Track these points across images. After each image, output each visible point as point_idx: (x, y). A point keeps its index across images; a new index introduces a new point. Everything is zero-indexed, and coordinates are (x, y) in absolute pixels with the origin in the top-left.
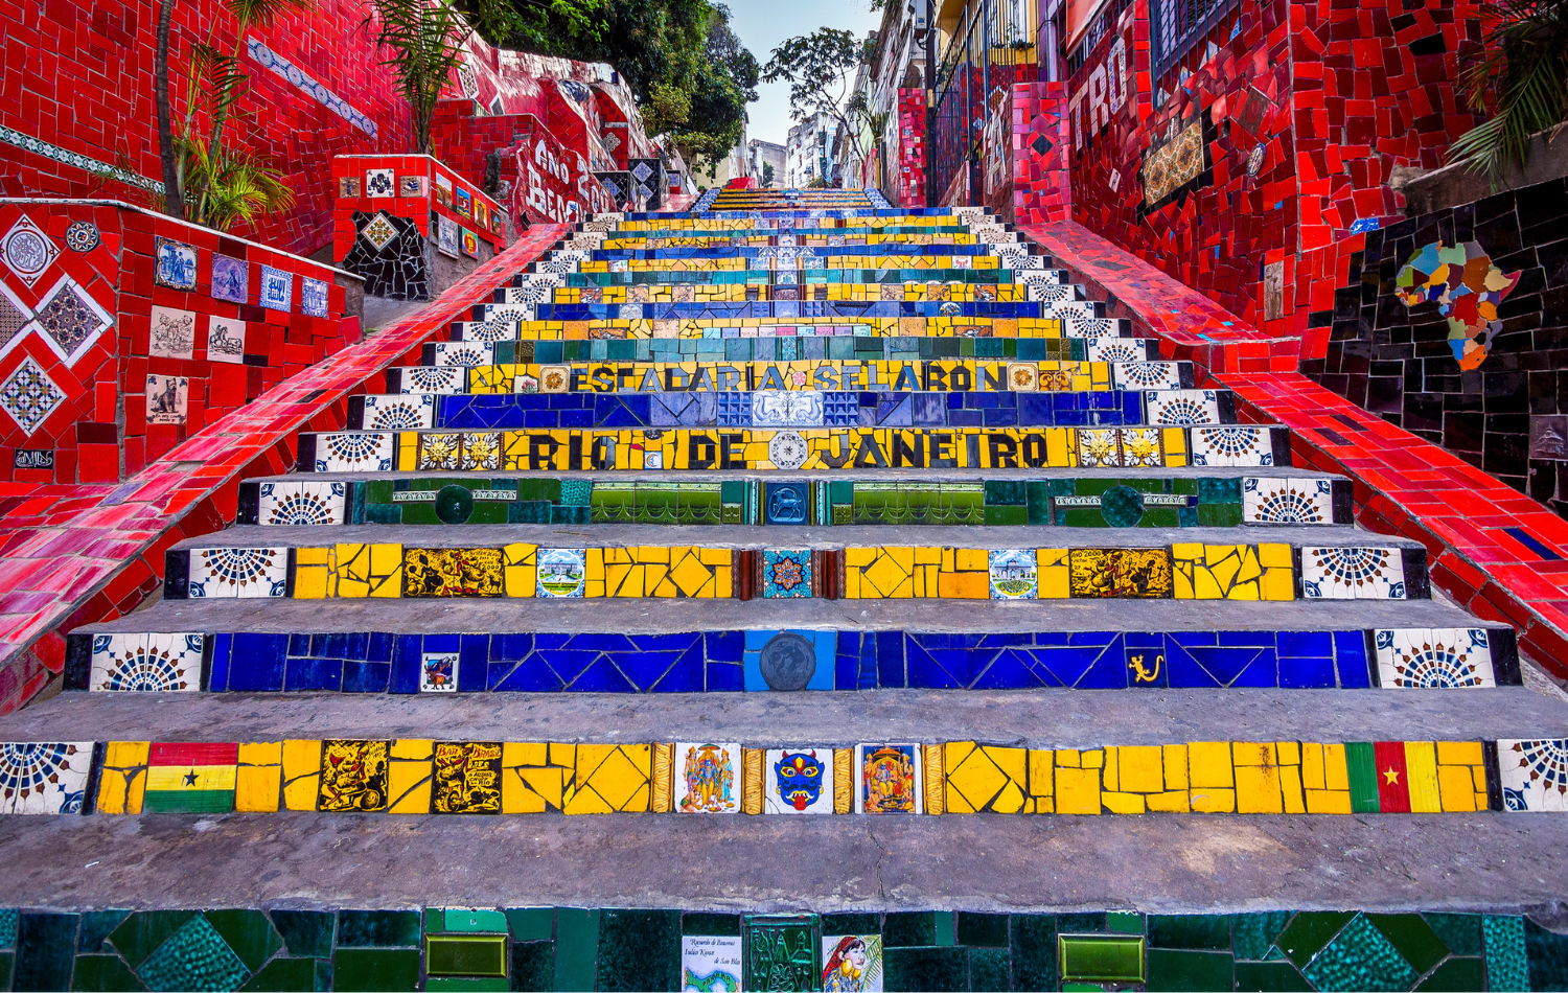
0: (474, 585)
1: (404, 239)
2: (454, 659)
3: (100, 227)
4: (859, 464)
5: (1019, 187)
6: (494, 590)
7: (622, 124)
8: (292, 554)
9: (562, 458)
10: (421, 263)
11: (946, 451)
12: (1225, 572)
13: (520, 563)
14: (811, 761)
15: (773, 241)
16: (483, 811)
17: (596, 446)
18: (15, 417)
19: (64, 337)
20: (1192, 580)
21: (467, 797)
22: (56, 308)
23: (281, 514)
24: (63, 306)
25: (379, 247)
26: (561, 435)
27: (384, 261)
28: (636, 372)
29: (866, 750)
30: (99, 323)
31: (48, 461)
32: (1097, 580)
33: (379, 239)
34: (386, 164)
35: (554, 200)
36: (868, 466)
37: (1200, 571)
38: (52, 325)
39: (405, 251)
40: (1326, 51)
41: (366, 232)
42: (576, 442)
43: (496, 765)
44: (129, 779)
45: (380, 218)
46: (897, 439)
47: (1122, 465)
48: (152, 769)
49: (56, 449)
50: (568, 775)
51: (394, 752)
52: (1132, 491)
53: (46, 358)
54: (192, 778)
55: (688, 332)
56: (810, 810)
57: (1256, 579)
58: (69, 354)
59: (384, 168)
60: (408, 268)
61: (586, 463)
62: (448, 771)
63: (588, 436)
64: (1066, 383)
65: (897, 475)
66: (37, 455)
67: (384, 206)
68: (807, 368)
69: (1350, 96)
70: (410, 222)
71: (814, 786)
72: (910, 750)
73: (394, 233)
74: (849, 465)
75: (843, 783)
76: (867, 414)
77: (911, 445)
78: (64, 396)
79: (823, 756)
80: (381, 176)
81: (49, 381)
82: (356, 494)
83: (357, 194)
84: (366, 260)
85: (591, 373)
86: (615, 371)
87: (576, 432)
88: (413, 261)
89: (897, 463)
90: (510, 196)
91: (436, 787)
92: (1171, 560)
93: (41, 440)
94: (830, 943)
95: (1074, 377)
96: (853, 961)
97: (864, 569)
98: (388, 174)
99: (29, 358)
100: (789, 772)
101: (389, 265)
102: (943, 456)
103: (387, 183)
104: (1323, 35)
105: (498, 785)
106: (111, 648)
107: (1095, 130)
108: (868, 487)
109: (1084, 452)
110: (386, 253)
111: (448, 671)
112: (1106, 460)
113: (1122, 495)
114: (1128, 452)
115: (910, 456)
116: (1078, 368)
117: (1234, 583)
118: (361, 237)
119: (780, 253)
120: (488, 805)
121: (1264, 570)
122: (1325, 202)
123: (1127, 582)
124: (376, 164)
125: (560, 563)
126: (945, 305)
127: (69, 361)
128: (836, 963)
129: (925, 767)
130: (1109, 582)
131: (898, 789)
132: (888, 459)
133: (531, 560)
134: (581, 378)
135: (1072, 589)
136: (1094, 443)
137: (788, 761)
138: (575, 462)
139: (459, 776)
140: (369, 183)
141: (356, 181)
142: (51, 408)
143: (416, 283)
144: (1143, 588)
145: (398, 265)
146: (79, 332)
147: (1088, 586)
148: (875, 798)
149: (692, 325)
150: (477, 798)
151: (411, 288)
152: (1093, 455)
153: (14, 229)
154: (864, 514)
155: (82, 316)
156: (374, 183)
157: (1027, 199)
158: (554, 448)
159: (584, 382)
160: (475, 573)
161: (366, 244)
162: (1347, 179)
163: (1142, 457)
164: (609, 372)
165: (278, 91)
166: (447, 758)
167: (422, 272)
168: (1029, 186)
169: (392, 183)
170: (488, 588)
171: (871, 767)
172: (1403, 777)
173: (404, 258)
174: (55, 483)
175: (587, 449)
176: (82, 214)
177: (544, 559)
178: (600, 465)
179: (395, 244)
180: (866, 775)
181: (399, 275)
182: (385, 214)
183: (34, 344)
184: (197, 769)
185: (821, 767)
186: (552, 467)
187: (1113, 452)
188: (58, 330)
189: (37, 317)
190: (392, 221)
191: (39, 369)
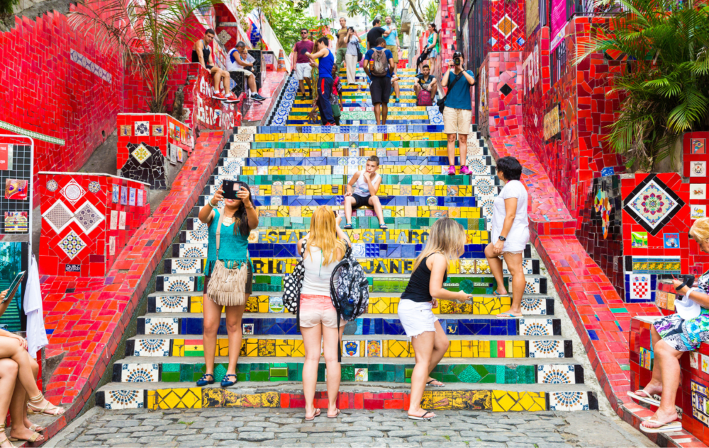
0: (249, 309)
1: (154, 158)
2: (252, 325)
3: (100, 184)
4: (378, 271)
5: (492, 115)
6: (255, 310)
7: (233, 24)
8: (189, 298)
9: (266, 268)
10: (163, 170)
11: (410, 267)
12: (489, 306)
13: (264, 302)
14: (354, 344)
15: (346, 152)
16: (271, 356)
17: (278, 265)
18: (66, 253)
19: (85, 223)
20: (479, 308)
21: (267, 352)
22: (83, 212)
23: (172, 287)
24: (86, 212)
25: (141, 161)
26: (265, 260)
27: (143, 169)
28: (287, 233)
29: (368, 341)
30: (99, 218)
31: (78, 269)
32: (449, 308)
33: (141, 158)
34: (146, 118)
35: (208, 111)
36: (381, 272)
37: (481, 306)
38: (81, 219)
39: (154, 163)
40: (593, 92)
41: (134, 154)
42: (271, 263)
43: (274, 345)
44: (180, 348)
45: (141, 146)
46: (392, 263)
47: (476, 273)
48: (186, 346)
49: (81, 264)
50: (292, 347)
51: (248, 341)
52: (470, 282)
53: (78, 231)
54: (196, 348)
55: (305, 212)
56: (354, 356)
57: (499, 308)
58: (87, 229)
59: (144, 120)
60: (156, 172)
61: (275, 271)
62: (262, 346)
63: (275, 260)
64: (470, 239)
65: (391, 275)
66: (74, 266)
67: (144, 140)
68: (360, 232)
69: (603, 112)
70: (157, 148)
71: (355, 350)
72: (379, 341)
73: (149, 154)
74: (374, 272)
75: (362, 350)
76: (383, 252)
77: (397, 265)
78: (86, 245)
79: (357, 343)
80: (142, 125)
81: (80, 239)
82: (198, 281)
83: (129, 134)
84: (134, 168)
85: (268, 233)
86: (278, 232)
87: (271, 259)
88: (159, 169)
89: (392, 272)
90: (190, 118)
91: (259, 350)
92: (473, 302)
93: (76, 261)
94: (356, 370)
95: (474, 238)
96: (361, 373)
97: (374, 304)
98: (147, 124)
99: (72, 231)
100: (349, 347)
101: (146, 171)
102: (409, 269)
103: (146, 129)
104: (592, 85)
105: (275, 349)
106: (151, 322)
107: (530, 89)
108: (378, 279)
109: (462, 268)
110: (145, 164)
111: (251, 328)
112: (470, 271)
113: (466, 283)
114: (478, 268)
115: (397, 269)
116: (475, 233)
117: (492, 309)
118: (131, 156)
119: (350, 160)
120: (272, 354)
121: (502, 305)
122: (590, 160)
123: (458, 309)
124: (139, 119)
125: (277, 301)
126: (429, 198)
127: (87, 232)
128: (358, 374)
129: (383, 346)
130: (453, 309)
131: (376, 351)
132: (388, 270)
133: (267, 301)
134: (264, 236)
135: (441, 311)
136: (465, 265)
137: (348, 344)
138: (270, 270)
139: (265, 347)
140: (136, 128)
141: (129, 127)
142: (80, 249)
143: (159, 181)
144: (463, 311)
145: (150, 171)
146: (91, 222)
147: (446, 310)
148: (370, 353)
149: (307, 209)
150: (269, 353)
151: (157, 183)
152: (465, 269)
153: (69, 184)
154: (377, 289)
155: (93, 216)
156: (138, 129)
157: (497, 121)
158: (262, 265)
159: (265, 237)
160: (249, 305)
161: (134, 160)
162: (600, 149)
163: (483, 270)
164: (275, 233)
165: (79, 72)
166: (262, 343)
167: (163, 175)
168: (498, 114)
169: (148, 128)
170: (253, 310)
171: (369, 345)
172: (504, 349)
173: (154, 167)
174: (81, 277)
175: (275, 265)
176: (94, 179)
177: (271, 300)
178: (279, 271)
179: (149, 160)
180: (368, 348)
181: (151, 176)
182: (144, 145)
183: (74, 226)
184: (197, 346)
185: (357, 345)
186: (262, 272)
187: (473, 268)
188: (83, 221)
189: (75, 216)
190: (148, 148)
191: (76, 235)
